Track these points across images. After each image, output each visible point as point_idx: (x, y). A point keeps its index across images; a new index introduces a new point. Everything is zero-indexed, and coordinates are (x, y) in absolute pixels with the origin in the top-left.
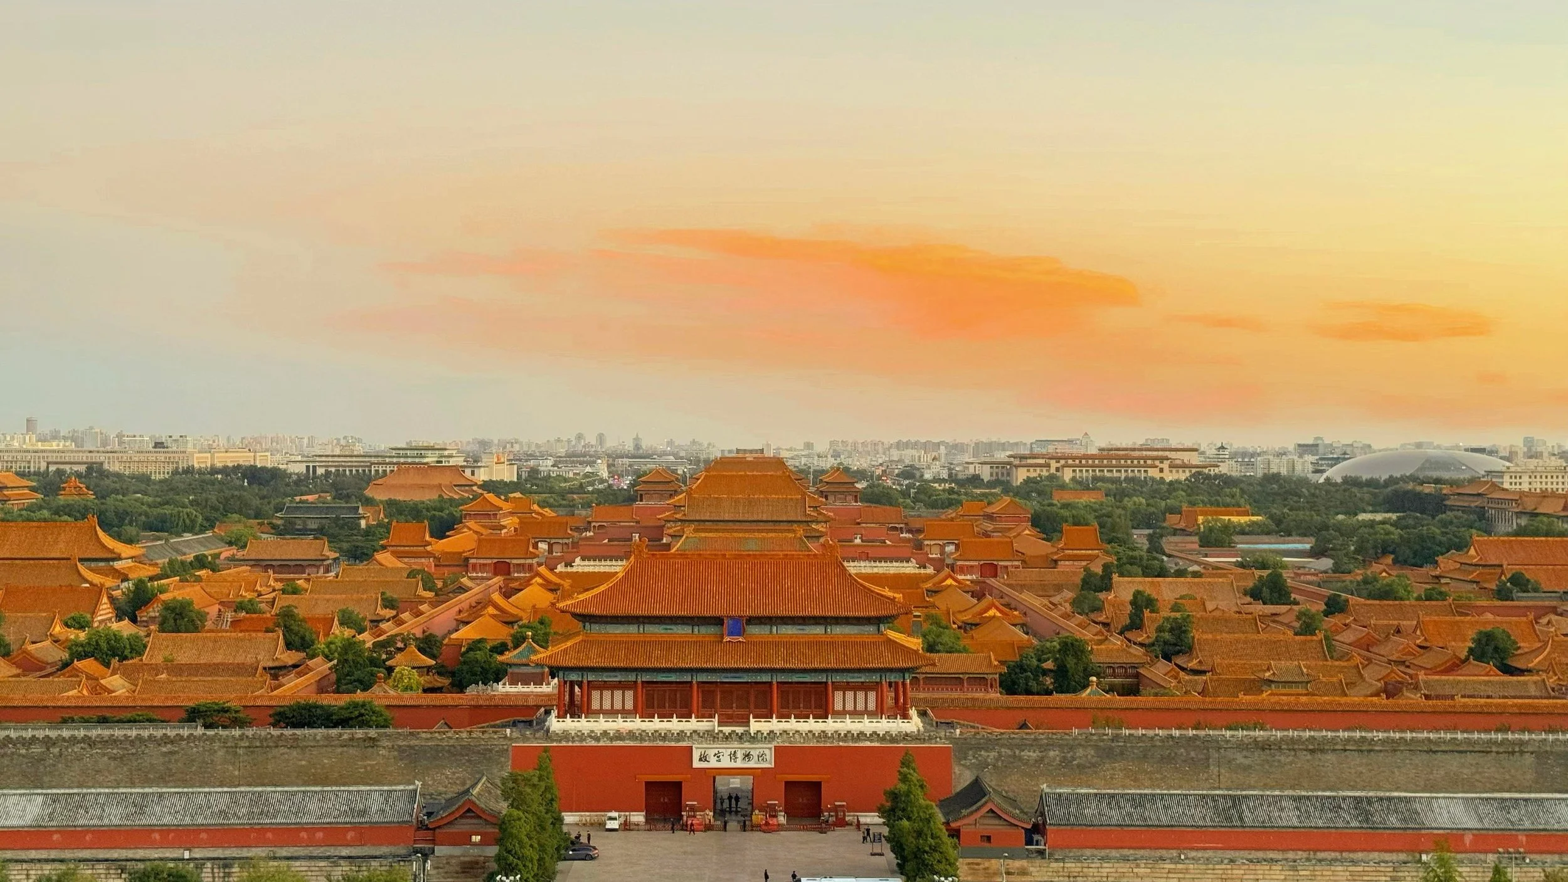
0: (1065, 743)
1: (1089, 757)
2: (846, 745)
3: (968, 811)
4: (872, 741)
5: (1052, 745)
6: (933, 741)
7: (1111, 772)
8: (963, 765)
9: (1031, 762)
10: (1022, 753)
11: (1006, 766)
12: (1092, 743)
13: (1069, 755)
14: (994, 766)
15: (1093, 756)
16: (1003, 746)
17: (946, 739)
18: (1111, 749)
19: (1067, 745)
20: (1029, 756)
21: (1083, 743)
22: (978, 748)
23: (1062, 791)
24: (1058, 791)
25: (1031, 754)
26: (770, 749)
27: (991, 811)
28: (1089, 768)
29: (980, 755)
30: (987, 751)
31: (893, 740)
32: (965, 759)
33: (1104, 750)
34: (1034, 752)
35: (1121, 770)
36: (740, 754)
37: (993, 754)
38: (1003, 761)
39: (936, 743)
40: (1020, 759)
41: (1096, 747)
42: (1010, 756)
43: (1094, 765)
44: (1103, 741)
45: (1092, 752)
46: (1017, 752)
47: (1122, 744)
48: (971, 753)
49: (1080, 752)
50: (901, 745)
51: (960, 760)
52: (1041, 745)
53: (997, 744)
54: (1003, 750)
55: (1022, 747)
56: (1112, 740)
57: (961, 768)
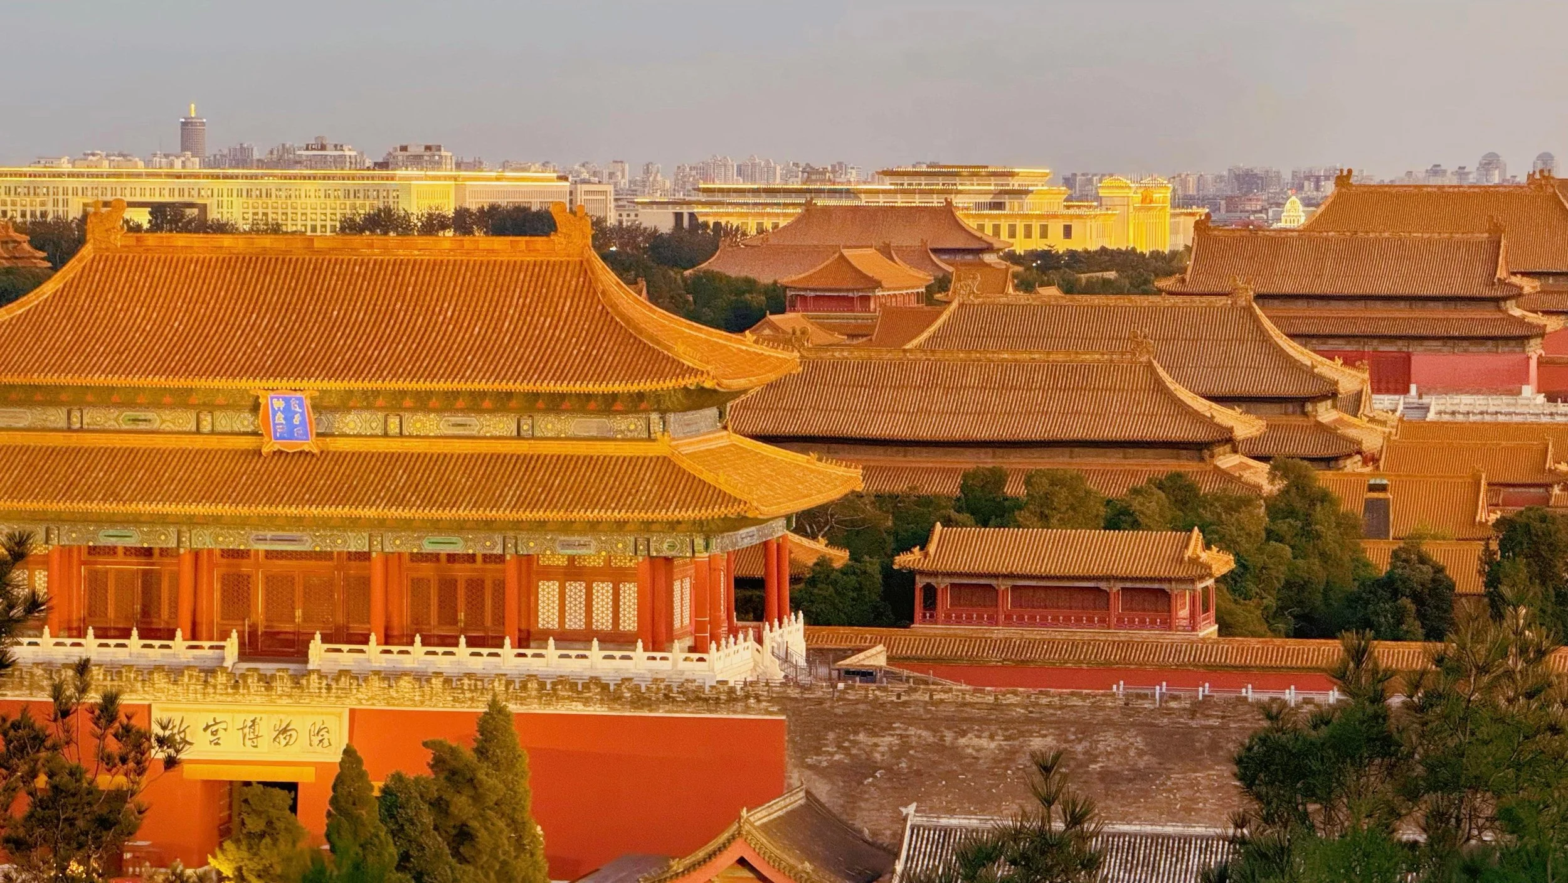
0: (1070, 716)
1: (1132, 753)
2: (522, 709)
3: (688, 861)
4: (587, 702)
5: (1038, 721)
6: (740, 706)
7: (1187, 793)
8: (810, 767)
9: (983, 765)
10: (962, 741)
11: (919, 773)
12: (1141, 718)
13: (1079, 748)
14: (889, 769)
15: (1141, 753)
16: (913, 721)
17: (771, 700)
18: (1188, 734)
19: (1073, 723)
20: (979, 750)
21: (1116, 717)
22: (851, 723)
23: (954, 822)
24: (944, 821)
25: (984, 742)
26: (340, 716)
27: (742, 862)
28: (1130, 781)
29: (855, 743)
30: (872, 733)
31: (640, 699)
32: (818, 751)
33: (1171, 735)
34: (992, 737)
35: (1212, 790)
36: (266, 729)
37: (887, 741)
38: (911, 759)
39: (748, 708)
40: (955, 753)
41: (1149, 729)
42: (929, 747)
43: (1141, 775)
44: (1169, 712)
45: (1139, 742)
46: (949, 736)
47: (1215, 722)
48: (831, 736)
49: (1108, 741)
50: (660, 714)
51: (805, 753)
52: (1012, 721)
53: (899, 717)
54: (912, 731)
55: (961, 722)
56: (1193, 714)
57: (808, 772)
